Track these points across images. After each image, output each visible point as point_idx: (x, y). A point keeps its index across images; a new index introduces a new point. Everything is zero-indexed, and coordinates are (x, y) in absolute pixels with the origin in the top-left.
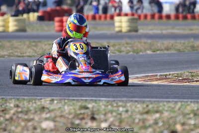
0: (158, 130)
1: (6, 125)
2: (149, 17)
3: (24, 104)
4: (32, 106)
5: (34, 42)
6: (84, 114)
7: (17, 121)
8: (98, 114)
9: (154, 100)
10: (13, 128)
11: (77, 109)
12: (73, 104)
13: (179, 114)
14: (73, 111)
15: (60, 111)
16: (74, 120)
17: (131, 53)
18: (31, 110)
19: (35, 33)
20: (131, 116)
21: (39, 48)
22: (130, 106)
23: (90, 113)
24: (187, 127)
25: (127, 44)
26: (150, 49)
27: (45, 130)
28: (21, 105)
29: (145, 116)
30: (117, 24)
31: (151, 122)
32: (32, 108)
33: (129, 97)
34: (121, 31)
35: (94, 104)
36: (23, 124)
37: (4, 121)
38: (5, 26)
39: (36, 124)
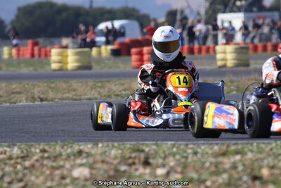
0: (236, 176)
1: (24, 174)
3: (55, 149)
4: (66, 151)
5: (101, 82)
6: (135, 158)
7: (40, 169)
8: (154, 158)
10: (33, 178)
13: (269, 156)
15: (102, 156)
17: (234, 92)
18: (62, 155)
19: (106, 70)
20: (200, 160)
23: (143, 157)
24: (276, 171)
25: (231, 82)
27: (77, 179)
29: (221, 159)
30: (219, 56)
31: (227, 166)
35: (153, 147)
36: (48, 172)
37: (22, 169)
38: (63, 61)
39: (65, 172)
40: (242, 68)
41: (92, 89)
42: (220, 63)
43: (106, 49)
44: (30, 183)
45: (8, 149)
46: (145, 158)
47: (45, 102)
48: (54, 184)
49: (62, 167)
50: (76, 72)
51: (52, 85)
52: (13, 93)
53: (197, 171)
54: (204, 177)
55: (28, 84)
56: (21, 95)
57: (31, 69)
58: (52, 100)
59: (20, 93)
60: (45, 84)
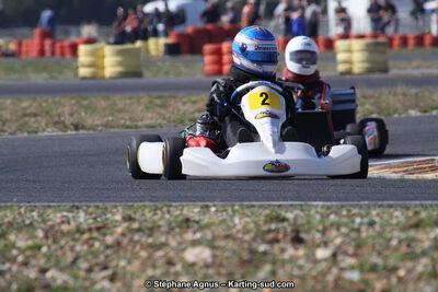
1: (107, 257)
2: (411, 42)
3: (143, 215)
4: (163, 218)
5: (160, 97)
6: (277, 230)
7: (130, 248)
8: (308, 231)
9: (430, 202)
10: (122, 263)
11: (261, 223)
12: (253, 213)
14: (252, 226)
15: (223, 226)
16: (254, 245)
17: (376, 116)
18: (159, 226)
19: (161, 79)
20: (380, 234)
21: (171, 109)
22: (378, 215)
23: (289, 229)
26: (416, 106)
27: (193, 265)
28: (137, 216)
29: (412, 233)
30: (341, 56)
31: (427, 244)
32: (162, 223)
33: (373, 200)
34: (349, 72)
35: (297, 212)
36: (144, 254)
37: (102, 249)
38: (97, 65)
39: (172, 254)
40: (377, 76)
41: (147, 108)
42: (341, 68)
43: (157, 45)
44: (120, 271)
45: (70, 215)
46: (292, 231)
47: (81, 132)
48: (158, 272)
49: (164, 245)
50: (120, 81)
51: (85, 103)
52: (25, 115)
53: (379, 254)
54: (392, 262)
55: (46, 102)
56: (39, 118)
57: (44, 75)
58: (93, 128)
59: (35, 115)
60: (73, 102)
